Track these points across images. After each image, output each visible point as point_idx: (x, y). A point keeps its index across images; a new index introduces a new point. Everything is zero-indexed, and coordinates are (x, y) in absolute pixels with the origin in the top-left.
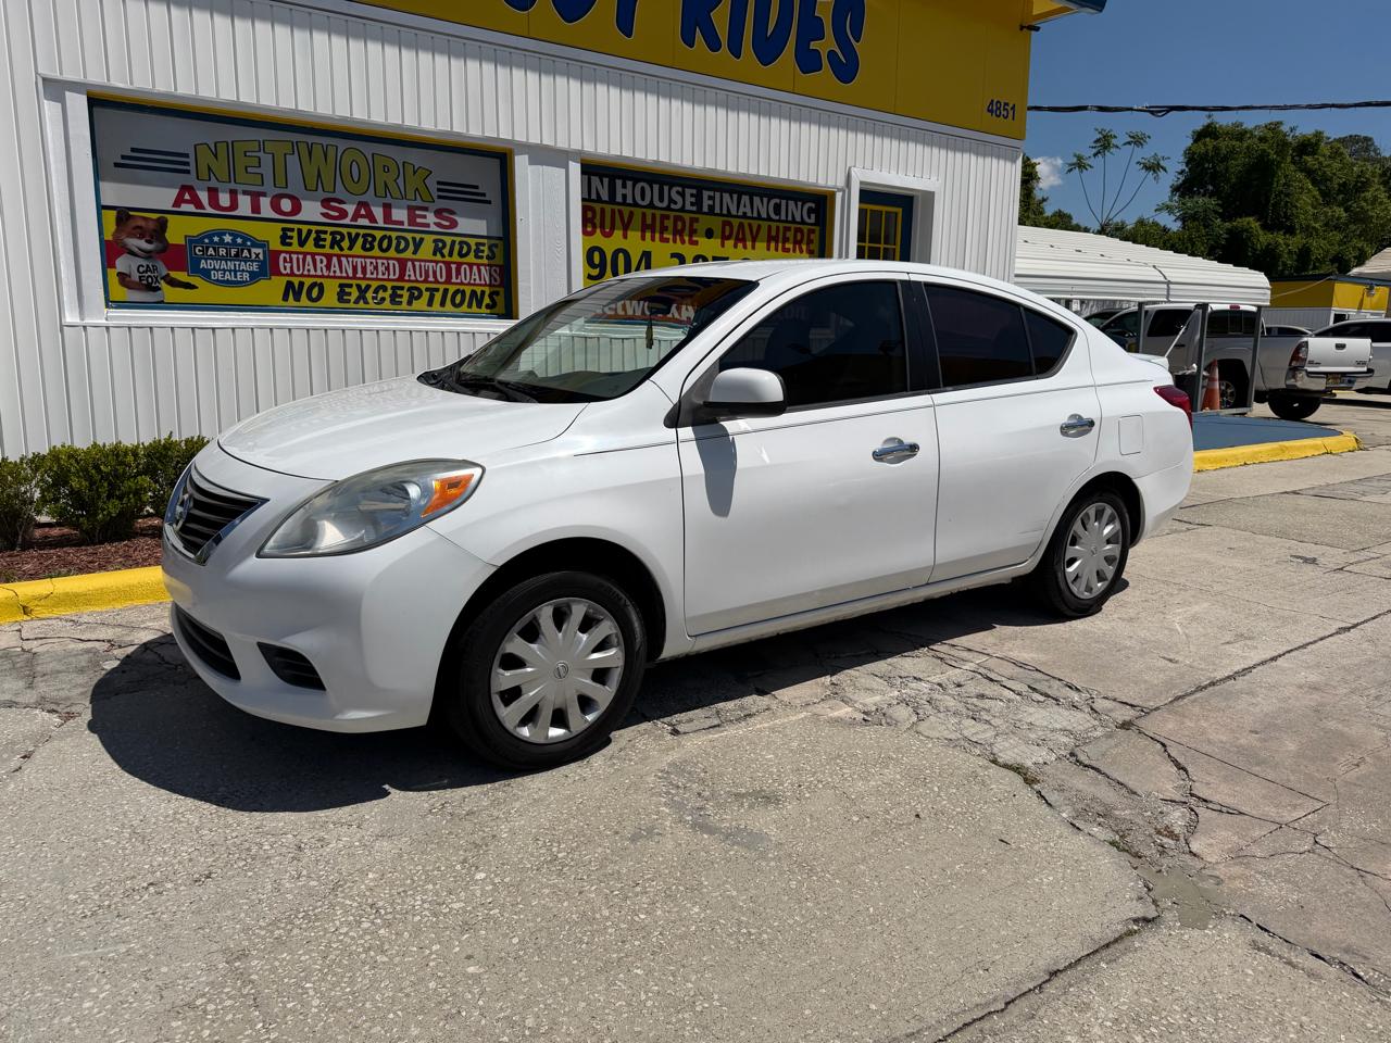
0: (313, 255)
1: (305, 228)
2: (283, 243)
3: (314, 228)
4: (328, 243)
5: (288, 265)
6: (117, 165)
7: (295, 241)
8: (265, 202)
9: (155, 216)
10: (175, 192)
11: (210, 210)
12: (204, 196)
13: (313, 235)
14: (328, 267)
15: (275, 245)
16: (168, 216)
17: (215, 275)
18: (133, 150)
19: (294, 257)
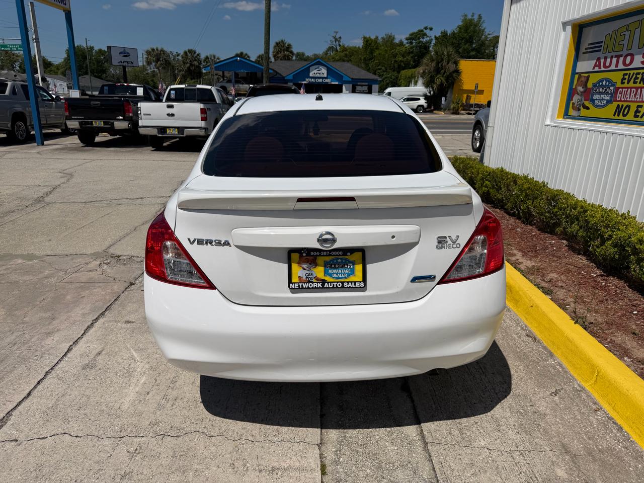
0: (631, 88)
1: (632, 72)
2: (622, 83)
3: (636, 72)
4: (639, 81)
5: (620, 95)
6: (584, 53)
7: (626, 81)
8: (621, 59)
9: (586, 75)
10: (595, 61)
11: (603, 69)
12: (602, 61)
13: (634, 76)
14: (635, 95)
15: (619, 85)
16: (590, 74)
17: (596, 103)
18: (589, 44)
19: (624, 90)
